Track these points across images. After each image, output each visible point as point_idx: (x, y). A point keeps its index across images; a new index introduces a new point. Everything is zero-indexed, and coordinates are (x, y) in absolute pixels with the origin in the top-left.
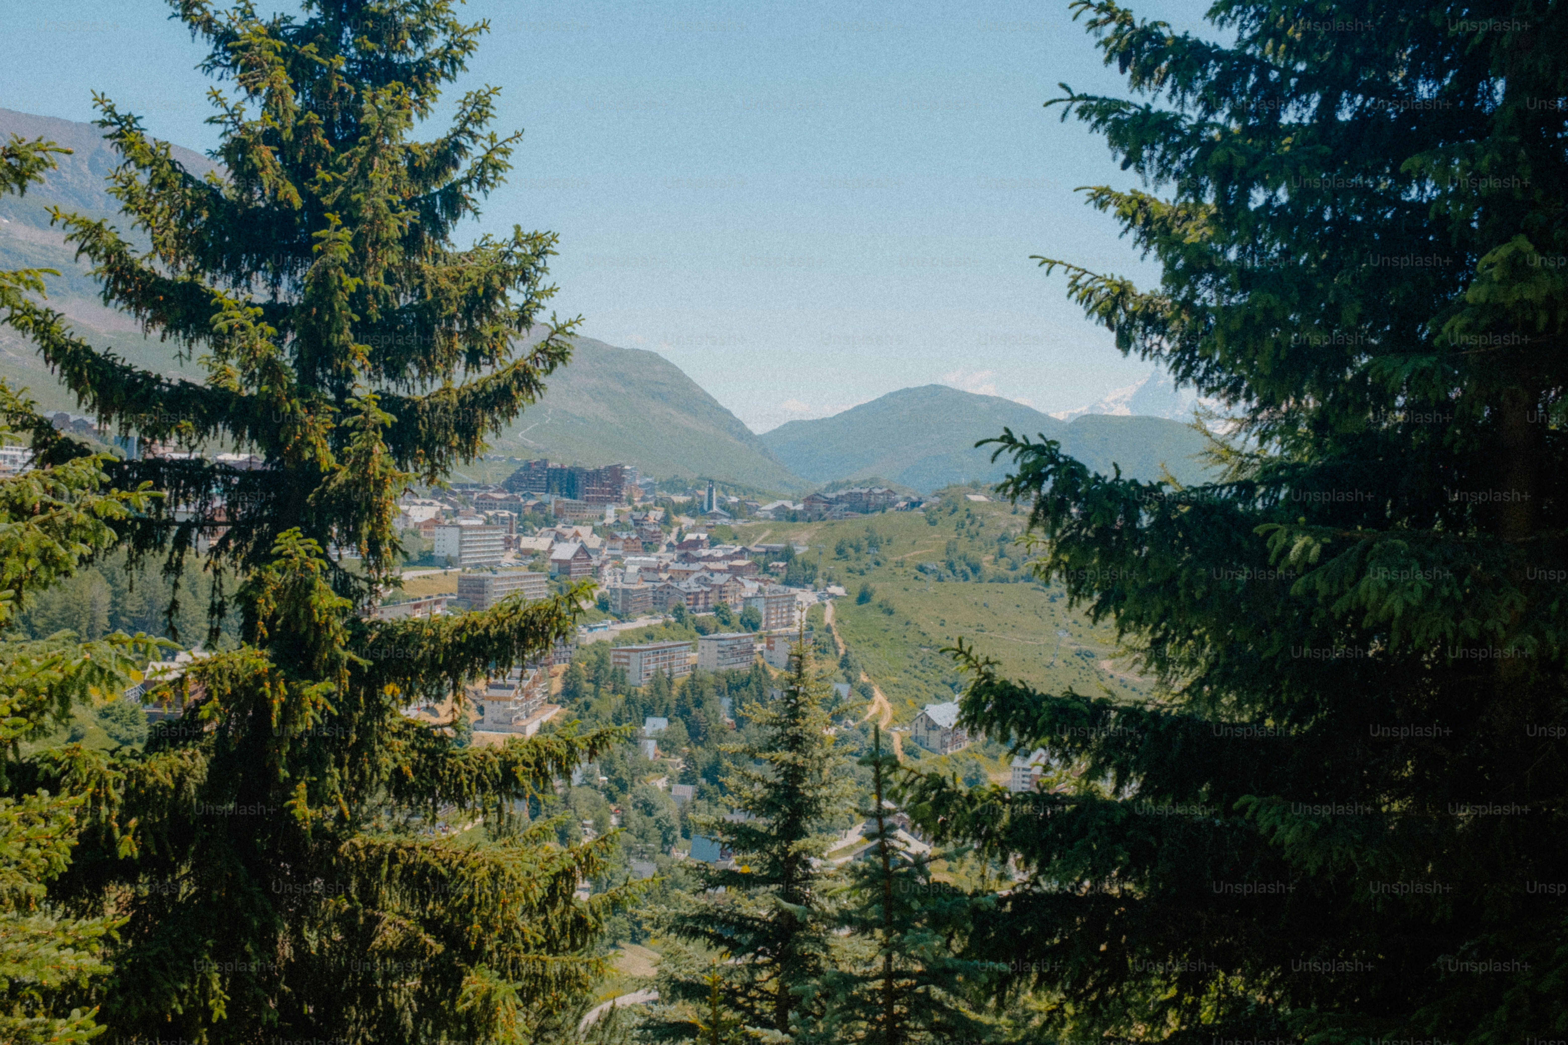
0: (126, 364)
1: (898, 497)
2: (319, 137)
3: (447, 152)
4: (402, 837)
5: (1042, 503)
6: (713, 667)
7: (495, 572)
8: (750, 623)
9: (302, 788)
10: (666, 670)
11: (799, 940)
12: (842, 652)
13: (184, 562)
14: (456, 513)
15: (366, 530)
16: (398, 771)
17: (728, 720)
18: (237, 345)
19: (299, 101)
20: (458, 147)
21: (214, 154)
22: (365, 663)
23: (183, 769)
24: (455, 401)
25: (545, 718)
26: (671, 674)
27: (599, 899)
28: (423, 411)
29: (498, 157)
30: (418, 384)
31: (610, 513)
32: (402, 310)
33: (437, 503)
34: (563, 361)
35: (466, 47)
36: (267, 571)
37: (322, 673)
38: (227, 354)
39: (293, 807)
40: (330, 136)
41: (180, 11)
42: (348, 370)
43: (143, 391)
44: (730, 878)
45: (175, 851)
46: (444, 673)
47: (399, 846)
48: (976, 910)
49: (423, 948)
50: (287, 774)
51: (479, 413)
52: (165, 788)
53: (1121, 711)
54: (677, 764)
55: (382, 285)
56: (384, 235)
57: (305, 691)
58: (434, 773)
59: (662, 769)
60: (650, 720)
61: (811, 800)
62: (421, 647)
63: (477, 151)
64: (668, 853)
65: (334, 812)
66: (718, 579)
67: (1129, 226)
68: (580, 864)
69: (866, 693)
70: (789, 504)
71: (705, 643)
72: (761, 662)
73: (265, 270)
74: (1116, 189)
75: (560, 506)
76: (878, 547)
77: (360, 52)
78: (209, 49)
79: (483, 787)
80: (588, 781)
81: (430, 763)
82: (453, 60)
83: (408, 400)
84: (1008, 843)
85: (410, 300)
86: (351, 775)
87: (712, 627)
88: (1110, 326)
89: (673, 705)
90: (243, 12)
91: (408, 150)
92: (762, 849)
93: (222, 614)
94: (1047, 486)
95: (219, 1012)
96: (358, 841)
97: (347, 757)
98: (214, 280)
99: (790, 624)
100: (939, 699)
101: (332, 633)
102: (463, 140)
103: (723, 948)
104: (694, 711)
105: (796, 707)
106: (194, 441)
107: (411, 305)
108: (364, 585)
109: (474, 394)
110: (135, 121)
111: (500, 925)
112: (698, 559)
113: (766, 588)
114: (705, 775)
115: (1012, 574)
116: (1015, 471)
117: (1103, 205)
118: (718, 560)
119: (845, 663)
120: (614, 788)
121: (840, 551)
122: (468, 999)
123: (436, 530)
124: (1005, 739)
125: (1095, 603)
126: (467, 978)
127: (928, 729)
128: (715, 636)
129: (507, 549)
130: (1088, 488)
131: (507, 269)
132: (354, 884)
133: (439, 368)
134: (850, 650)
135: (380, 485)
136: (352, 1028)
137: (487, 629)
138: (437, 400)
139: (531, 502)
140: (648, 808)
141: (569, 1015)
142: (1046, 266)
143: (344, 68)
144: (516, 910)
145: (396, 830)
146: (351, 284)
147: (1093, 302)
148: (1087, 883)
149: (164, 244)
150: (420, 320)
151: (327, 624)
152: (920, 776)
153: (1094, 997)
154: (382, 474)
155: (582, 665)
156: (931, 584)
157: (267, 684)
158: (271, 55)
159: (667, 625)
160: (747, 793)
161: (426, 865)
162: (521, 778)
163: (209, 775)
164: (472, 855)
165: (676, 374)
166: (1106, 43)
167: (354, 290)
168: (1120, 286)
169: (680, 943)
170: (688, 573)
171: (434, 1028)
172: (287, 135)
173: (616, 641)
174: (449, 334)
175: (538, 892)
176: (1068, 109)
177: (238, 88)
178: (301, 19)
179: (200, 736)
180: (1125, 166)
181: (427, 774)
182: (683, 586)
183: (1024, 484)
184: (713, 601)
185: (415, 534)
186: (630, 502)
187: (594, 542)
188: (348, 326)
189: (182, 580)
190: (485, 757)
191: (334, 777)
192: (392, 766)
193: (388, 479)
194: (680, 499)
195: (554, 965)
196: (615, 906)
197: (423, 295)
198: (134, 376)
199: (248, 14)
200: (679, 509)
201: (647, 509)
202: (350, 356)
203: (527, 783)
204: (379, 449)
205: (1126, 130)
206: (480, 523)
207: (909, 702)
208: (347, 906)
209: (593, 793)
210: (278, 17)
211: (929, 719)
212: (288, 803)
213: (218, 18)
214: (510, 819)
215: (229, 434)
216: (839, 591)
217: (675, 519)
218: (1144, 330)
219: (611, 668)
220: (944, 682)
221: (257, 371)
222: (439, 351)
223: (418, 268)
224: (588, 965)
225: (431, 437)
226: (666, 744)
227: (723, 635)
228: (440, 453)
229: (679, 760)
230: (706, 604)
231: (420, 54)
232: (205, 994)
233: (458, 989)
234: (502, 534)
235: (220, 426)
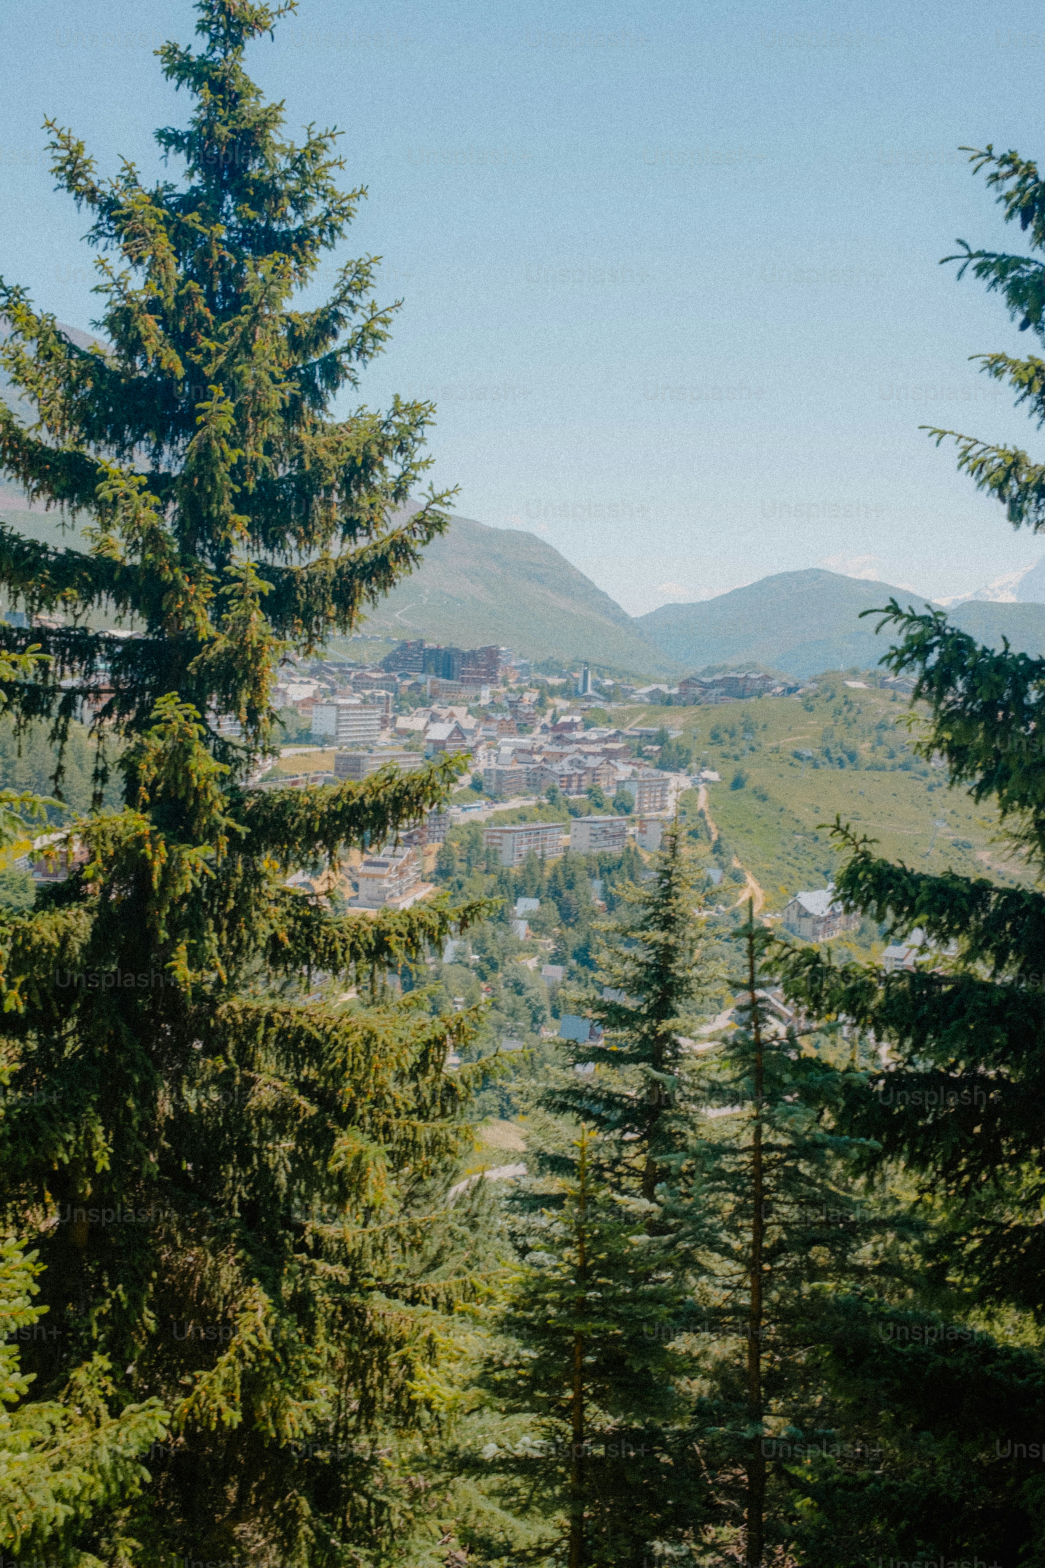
0: (14, 533)
1: (775, 682)
2: (200, 305)
3: (327, 322)
4: (277, 1001)
5: (927, 675)
6: (585, 851)
7: (371, 751)
8: (623, 807)
9: (182, 950)
10: (539, 852)
11: (666, 1119)
12: (714, 837)
13: (70, 729)
14: (334, 692)
15: (244, 697)
16: (274, 940)
17: (599, 902)
18: (120, 514)
19: (181, 270)
20: (337, 316)
21: (96, 324)
22: (243, 830)
23: (67, 928)
24: (333, 571)
25: (419, 896)
26: (543, 855)
27: (470, 1069)
28: (302, 581)
29: (378, 327)
30: (295, 555)
31: (486, 695)
32: (281, 481)
33: (314, 682)
34: (440, 531)
35: (345, 214)
36: (148, 737)
37: (201, 837)
38: (109, 524)
39: (174, 968)
40: (211, 305)
41: (65, 183)
42: (228, 540)
43: (30, 559)
44: (599, 1055)
45: (60, 1009)
46: (320, 842)
47: (275, 1010)
48: (848, 1086)
49: (297, 1110)
50: (167, 936)
51: (357, 582)
52: (50, 946)
53: (1001, 892)
54: (548, 945)
55: (261, 456)
56: (265, 406)
57: (185, 855)
58: (309, 940)
59: (532, 950)
60: (522, 901)
61: (681, 980)
62: (297, 815)
63: (356, 321)
64: (537, 1032)
65: (213, 976)
66: (592, 762)
67: (1026, 394)
68: (451, 1033)
69: (737, 877)
70: (664, 688)
71: (578, 825)
72: (633, 845)
73: (148, 440)
74: (1012, 356)
75: (436, 686)
76: (753, 733)
77: (241, 221)
78: (94, 220)
79: (356, 956)
80: (460, 960)
81: (306, 931)
82: (332, 228)
83: (287, 570)
84: (883, 1020)
85: (288, 470)
86: (230, 939)
87: (585, 808)
88: (1002, 497)
89: (545, 886)
90: (127, 181)
91: (288, 319)
92: (632, 1028)
93: (105, 781)
94: (933, 658)
95: (103, 1164)
96: (235, 1004)
97: (225, 923)
98: (98, 450)
99: (663, 808)
100: (811, 886)
101: (210, 798)
102: (342, 310)
103: (592, 1124)
104: (566, 893)
105: (669, 887)
106: (78, 611)
107: (290, 475)
108: (243, 754)
109: (351, 564)
110: (22, 292)
111: (372, 1090)
112: (570, 742)
113: (640, 771)
114: (575, 955)
115: (889, 762)
116: (900, 643)
117: (998, 373)
118: (593, 742)
119: (717, 849)
120: (486, 967)
121: (715, 736)
122: (339, 1160)
123: (314, 708)
124: (880, 917)
125: (977, 781)
126: (339, 1140)
127: (800, 916)
128: (588, 818)
129: (383, 728)
130: (976, 661)
131: (385, 439)
132: (231, 1045)
133: (317, 538)
134: (723, 835)
135: (257, 653)
136: (230, 1184)
137: (362, 799)
138: (315, 570)
139: (408, 682)
140: (518, 988)
141: (439, 1182)
142: (935, 437)
143: (225, 237)
144: (388, 1077)
145: (272, 995)
146: (233, 456)
147: (985, 473)
148: (962, 1065)
149: (50, 415)
150: (299, 490)
151: (205, 790)
152: (794, 951)
153: (966, 1178)
154: (260, 642)
155: (455, 845)
156: (806, 772)
157: (148, 846)
158: (152, 223)
159: (540, 806)
160: (618, 969)
161: (301, 1029)
162: (394, 948)
163: (94, 934)
164: (346, 1020)
165: (553, 555)
166: (1008, 198)
167: (235, 461)
168: (1014, 456)
169: (549, 1117)
170: (562, 756)
171: (307, 1187)
172: (170, 303)
173: (488, 820)
174: (327, 504)
175: (410, 1059)
176: (965, 265)
177: (121, 259)
178: (183, 188)
179: (84, 898)
180: (1024, 326)
181: (302, 941)
182: (556, 768)
183: (908, 656)
184: (586, 784)
185: (293, 712)
186: (505, 683)
187: (469, 722)
188: (227, 496)
189: (67, 746)
190: (360, 926)
191: (212, 941)
192: (270, 932)
193: (266, 647)
194: (554, 681)
195: (425, 1131)
196: (485, 1076)
197: (301, 466)
198: (22, 545)
199: (131, 182)
200: (553, 691)
201: (521, 691)
202: (229, 526)
203: (399, 951)
204: (257, 616)
205: (1026, 289)
206: (358, 702)
207: (782, 888)
208: (224, 1067)
209: (464, 970)
210: (161, 185)
211: (801, 907)
212: (169, 964)
213: (102, 188)
214: (383, 989)
215: (112, 604)
216: (714, 776)
217: (550, 701)
218: (1038, 502)
219: (484, 848)
220: (817, 870)
221: (140, 540)
222: (317, 521)
223: (297, 438)
224: (456, 1133)
225: (308, 608)
226: (537, 925)
227: (596, 818)
228: (317, 624)
229: (550, 940)
230: (579, 786)
231: (299, 222)
232: (89, 1145)
233: (329, 1151)
234: (379, 712)
235: (104, 595)
